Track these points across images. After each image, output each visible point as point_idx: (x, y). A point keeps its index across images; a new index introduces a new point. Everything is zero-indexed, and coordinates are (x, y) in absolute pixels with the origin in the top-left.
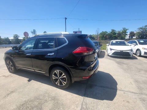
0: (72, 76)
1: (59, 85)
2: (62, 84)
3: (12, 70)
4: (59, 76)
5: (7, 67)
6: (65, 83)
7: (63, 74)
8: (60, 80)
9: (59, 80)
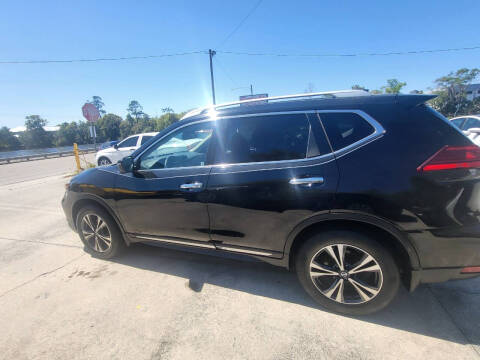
0: (414, 263)
1: (339, 299)
2: (359, 298)
3: (104, 246)
4: (342, 268)
5: (82, 237)
6: (375, 292)
7: (370, 258)
8: (346, 281)
9: (341, 281)
